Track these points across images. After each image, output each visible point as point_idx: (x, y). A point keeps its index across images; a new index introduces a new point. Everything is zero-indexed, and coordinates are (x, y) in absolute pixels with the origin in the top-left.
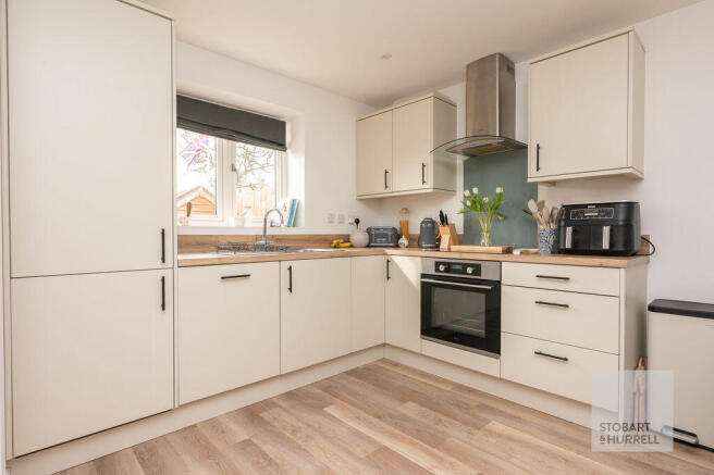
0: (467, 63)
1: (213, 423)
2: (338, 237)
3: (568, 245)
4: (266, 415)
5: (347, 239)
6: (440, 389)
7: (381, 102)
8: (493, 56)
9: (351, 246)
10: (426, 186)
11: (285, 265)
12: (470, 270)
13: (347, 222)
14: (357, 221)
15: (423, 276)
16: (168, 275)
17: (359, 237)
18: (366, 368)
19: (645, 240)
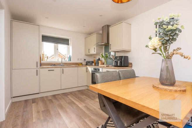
0: (102, 26)
1: (47, 97)
2: (80, 63)
3: (119, 65)
4: (56, 96)
5: (81, 63)
6: (93, 94)
7: (90, 34)
8: (106, 25)
9: (82, 65)
10: (95, 52)
11: (62, 68)
12: (98, 70)
13: (82, 60)
14: (85, 60)
15: (92, 71)
16: (38, 69)
17: (84, 63)
18: (82, 90)
19: (131, 64)
